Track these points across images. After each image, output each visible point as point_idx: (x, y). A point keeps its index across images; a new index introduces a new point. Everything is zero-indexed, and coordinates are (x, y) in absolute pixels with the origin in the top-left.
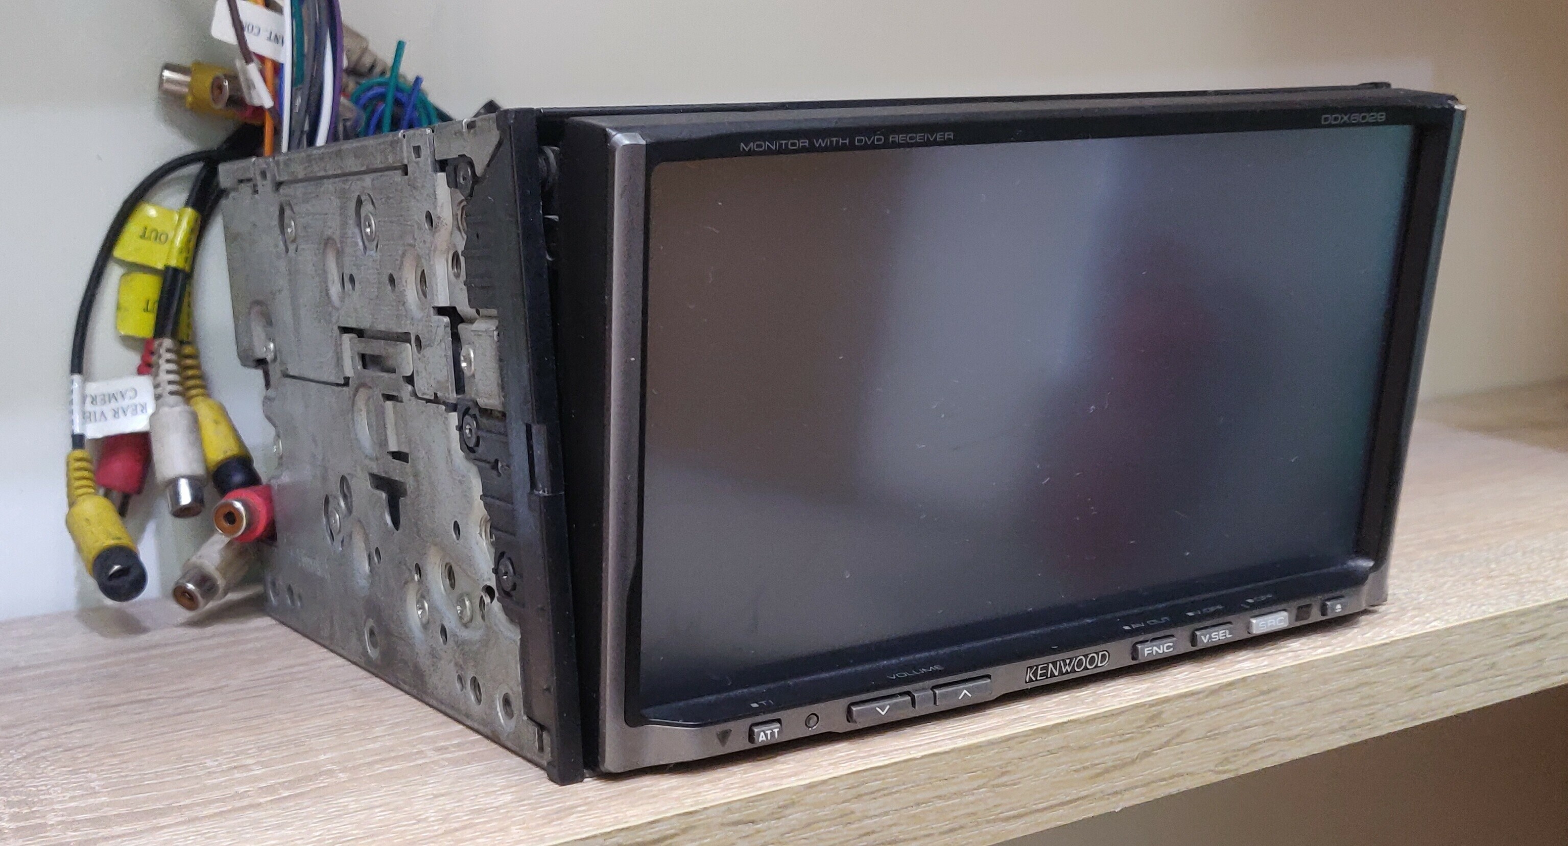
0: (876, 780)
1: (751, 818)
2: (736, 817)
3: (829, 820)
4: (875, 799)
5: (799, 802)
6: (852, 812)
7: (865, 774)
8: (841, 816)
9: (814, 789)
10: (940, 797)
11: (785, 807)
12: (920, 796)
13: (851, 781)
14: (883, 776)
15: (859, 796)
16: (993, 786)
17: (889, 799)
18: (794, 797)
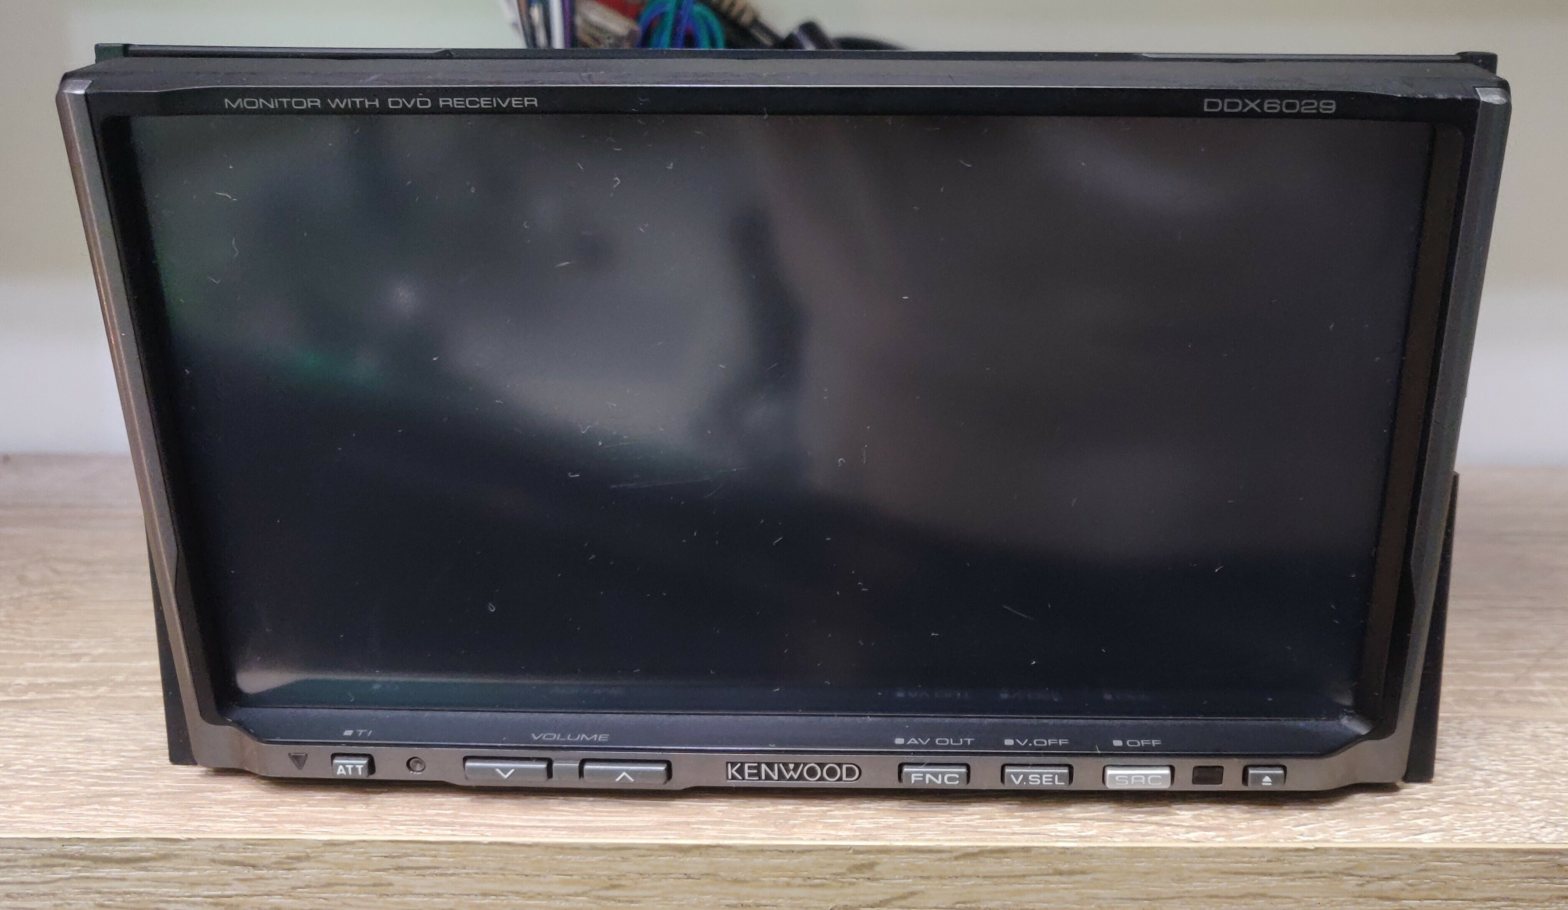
0: (425, 856)
1: (252, 862)
2: (232, 856)
3: (358, 885)
4: (423, 876)
5: (315, 857)
6: (390, 884)
7: (407, 845)
8: (374, 885)
9: (337, 848)
10: (517, 893)
11: (299, 859)
12: (488, 886)
13: (388, 850)
14: (434, 852)
15: (399, 869)
16: (599, 897)
17: (443, 879)
18: (308, 850)
